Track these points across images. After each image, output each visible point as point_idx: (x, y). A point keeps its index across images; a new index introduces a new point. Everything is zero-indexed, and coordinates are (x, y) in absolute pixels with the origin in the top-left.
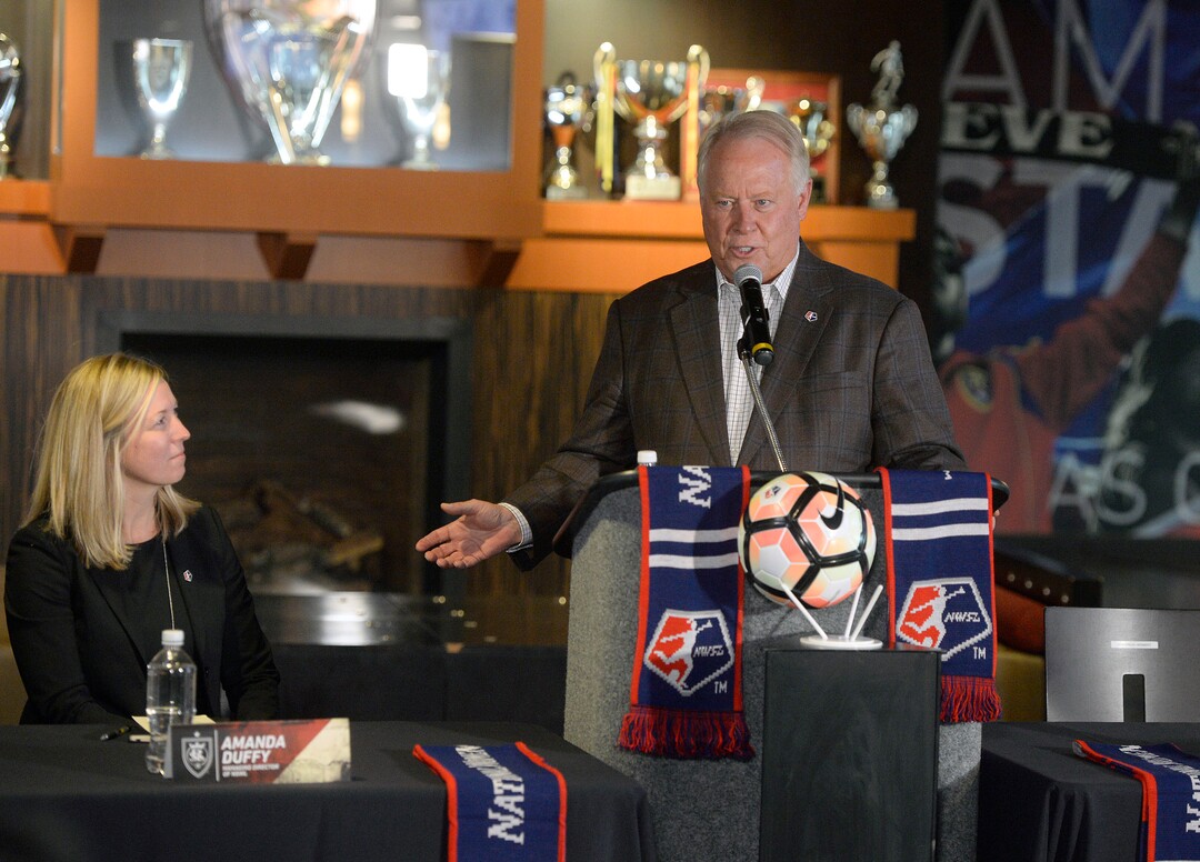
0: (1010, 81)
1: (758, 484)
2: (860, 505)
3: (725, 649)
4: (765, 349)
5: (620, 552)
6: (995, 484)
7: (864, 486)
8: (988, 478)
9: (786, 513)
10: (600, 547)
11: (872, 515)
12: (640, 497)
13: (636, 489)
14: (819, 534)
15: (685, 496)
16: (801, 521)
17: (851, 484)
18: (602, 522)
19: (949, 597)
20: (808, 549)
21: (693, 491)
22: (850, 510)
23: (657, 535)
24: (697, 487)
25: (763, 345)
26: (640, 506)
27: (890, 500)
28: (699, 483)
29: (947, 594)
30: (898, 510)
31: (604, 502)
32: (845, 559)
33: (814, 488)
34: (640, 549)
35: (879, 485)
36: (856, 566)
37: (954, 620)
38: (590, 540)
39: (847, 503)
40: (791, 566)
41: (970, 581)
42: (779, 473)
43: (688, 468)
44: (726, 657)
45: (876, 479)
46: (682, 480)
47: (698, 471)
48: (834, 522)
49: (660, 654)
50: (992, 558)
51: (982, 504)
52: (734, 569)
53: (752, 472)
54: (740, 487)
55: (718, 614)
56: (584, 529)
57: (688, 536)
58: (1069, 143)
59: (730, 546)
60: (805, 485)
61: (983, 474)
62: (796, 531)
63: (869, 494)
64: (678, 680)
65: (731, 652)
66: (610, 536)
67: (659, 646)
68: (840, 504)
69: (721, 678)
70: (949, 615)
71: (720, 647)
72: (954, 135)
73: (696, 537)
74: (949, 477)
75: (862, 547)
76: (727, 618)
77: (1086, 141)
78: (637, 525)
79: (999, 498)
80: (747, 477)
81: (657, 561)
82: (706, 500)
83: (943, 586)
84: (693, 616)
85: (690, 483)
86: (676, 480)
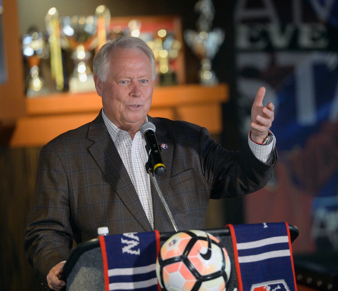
0: (269, 11)
1: (164, 239)
2: (220, 245)
4: (160, 167)
5: (93, 284)
6: (291, 228)
7: (221, 235)
8: (287, 225)
9: (181, 253)
10: (82, 282)
11: (227, 250)
12: (101, 253)
13: (99, 248)
14: (200, 263)
15: (126, 250)
16: (189, 257)
17: (214, 235)
18: (81, 268)
20: (194, 272)
21: (130, 247)
22: (215, 249)
23: (112, 273)
24: (132, 244)
25: (159, 165)
26: (102, 257)
27: (236, 242)
28: (133, 242)
29: (271, 290)
30: (241, 246)
31: (82, 257)
32: (215, 276)
33: (195, 239)
34: (104, 281)
35: (229, 234)
36: (221, 280)
38: (76, 279)
39: (213, 245)
40: (186, 283)
41: (283, 282)
42: (174, 233)
43: (126, 235)
45: (227, 231)
46: (123, 241)
47: (131, 235)
48: (207, 256)
50: (293, 268)
51: (285, 239)
52: (156, 287)
53: (160, 233)
54: (155, 242)
56: (72, 274)
57: (129, 272)
58: (305, 40)
59: (152, 275)
60: (189, 238)
61: (284, 223)
62: (187, 263)
63: (224, 240)
66: (87, 276)
68: (210, 246)
72: (242, 42)
73: (134, 271)
74: (266, 226)
75: (223, 268)
77: (314, 39)
78: (101, 268)
79: (294, 235)
80: (158, 236)
81: (114, 287)
82: (137, 251)
83: (268, 285)
85: (128, 242)
86: (120, 241)
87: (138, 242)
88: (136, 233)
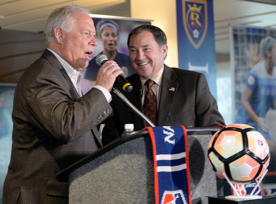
21: (169, 137)
28: (170, 133)
47: (169, 128)
55: (180, 192)
76: (184, 193)
81: (160, 169)
82: (173, 140)
84: (173, 193)
85: (168, 133)
86: (163, 132)
87: (174, 133)
88: (170, 126)
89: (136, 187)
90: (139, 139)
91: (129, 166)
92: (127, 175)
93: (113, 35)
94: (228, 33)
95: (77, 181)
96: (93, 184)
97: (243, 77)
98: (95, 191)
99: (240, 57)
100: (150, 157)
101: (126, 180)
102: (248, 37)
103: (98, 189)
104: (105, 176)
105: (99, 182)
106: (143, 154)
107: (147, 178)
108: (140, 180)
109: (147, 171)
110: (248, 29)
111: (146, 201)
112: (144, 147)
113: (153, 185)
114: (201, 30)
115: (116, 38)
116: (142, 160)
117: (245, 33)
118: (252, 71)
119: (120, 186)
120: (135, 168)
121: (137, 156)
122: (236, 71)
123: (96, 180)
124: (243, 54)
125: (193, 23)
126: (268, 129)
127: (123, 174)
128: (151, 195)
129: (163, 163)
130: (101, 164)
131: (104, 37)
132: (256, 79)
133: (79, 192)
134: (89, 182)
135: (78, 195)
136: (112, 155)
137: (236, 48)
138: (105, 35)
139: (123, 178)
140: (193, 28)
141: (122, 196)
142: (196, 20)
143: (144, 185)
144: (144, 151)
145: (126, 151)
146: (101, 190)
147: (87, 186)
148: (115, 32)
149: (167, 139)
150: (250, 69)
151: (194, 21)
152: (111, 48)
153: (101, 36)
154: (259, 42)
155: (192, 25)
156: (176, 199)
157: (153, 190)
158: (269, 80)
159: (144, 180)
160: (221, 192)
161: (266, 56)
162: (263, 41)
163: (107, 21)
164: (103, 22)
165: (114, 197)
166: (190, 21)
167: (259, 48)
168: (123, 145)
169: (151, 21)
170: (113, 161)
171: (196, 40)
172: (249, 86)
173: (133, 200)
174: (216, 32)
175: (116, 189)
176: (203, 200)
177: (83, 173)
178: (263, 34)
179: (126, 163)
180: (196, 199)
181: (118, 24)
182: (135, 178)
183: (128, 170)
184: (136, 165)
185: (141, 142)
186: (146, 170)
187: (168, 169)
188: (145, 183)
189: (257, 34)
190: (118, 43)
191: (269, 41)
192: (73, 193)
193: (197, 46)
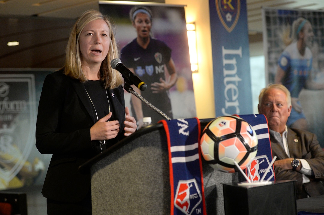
3: (198, 195)
9: (233, 131)
16: (241, 134)
19: (260, 164)
21: (183, 129)
24: (184, 127)
28: (184, 125)
29: (259, 163)
37: (262, 172)
40: (240, 153)
41: (265, 156)
43: (180, 120)
44: (199, 198)
46: (179, 125)
47: (183, 120)
49: (179, 200)
51: (266, 126)
54: (197, 126)
55: (194, 181)
57: (182, 148)
64: (186, 211)
65: (200, 196)
67: (179, 197)
69: (198, 207)
70: (260, 171)
71: (196, 194)
73: (185, 148)
74: (256, 116)
76: (197, 182)
80: (199, 121)
81: (174, 160)
82: (187, 132)
83: (257, 159)
84: (188, 182)
85: (182, 125)
86: (177, 125)
87: (188, 125)
89: (152, 178)
90: (154, 132)
91: (146, 158)
92: (144, 167)
93: (146, 21)
94: (260, 14)
95: (98, 174)
96: (113, 176)
97: (276, 59)
98: (114, 182)
99: (273, 39)
100: (165, 149)
101: (143, 172)
102: (281, 19)
103: (117, 181)
104: (123, 168)
105: (118, 174)
106: (158, 146)
107: (163, 169)
108: (156, 171)
109: (162, 163)
110: (280, 12)
111: (163, 191)
112: (159, 140)
113: (168, 176)
114: (233, 13)
115: (150, 25)
116: (158, 152)
117: (277, 15)
118: (284, 53)
119: (138, 178)
120: (151, 160)
121: (153, 148)
122: (269, 53)
123: (115, 172)
124: (276, 36)
125: (225, 7)
126: (301, 109)
127: (140, 166)
128: (167, 185)
129: (178, 154)
130: (119, 157)
131: (137, 24)
132: (289, 60)
133: (100, 184)
134: (109, 175)
135: (99, 187)
136: (130, 148)
137: (269, 30)
138: (138, 22)
139: (140, 170)
140: (226, 12)
141: (140, 187)
142: (229, 3)
143: (160, 176)
144: (159, 143)
145: (142, 144)
146: (121, 182)
147: (108, 178)
148: (148, 18)
149: (181, 131)
150: (282, 51)
151: (227, 5)
152: (145, 34)
153: (134, 22)
154: (291, 23)
155: (225, 9)
156: (190, 188)
157: (169, 180)
158: (301, 61)
159: (160, 170)
160: (236, 179)
161: (298, 38)
162: (295, 23)
163: (140, 7)
164: (136, 8)
165: (133, 188)
166: (222, 5)
167: (291, 29)
168: (139, 139)
169: (184, 6)
170: (130, 154)
171: (229, 24)
172: (282, 67)
173: (150, 190)
174: (249, 13)
175: (134, 181)
176: (218, 187)
177: (103, 166)
178: (295, 16)
179: (143, 155)
180: (211, 187)
181: (151, 10)
182: (151, 169)
183: (144, 162)
184: (152, 157)
185: (156, 135)
186: (162, 161)
187: (183, 160)
188: (161, 174)
189: (289, 15)
190: (152, 30)
191: (301, 22)
192: (95, 185)
193: (230, 30)
